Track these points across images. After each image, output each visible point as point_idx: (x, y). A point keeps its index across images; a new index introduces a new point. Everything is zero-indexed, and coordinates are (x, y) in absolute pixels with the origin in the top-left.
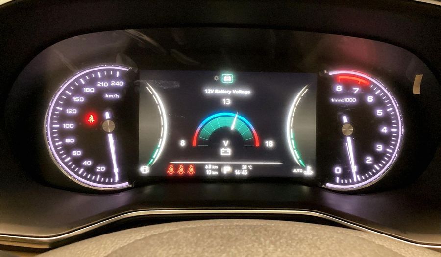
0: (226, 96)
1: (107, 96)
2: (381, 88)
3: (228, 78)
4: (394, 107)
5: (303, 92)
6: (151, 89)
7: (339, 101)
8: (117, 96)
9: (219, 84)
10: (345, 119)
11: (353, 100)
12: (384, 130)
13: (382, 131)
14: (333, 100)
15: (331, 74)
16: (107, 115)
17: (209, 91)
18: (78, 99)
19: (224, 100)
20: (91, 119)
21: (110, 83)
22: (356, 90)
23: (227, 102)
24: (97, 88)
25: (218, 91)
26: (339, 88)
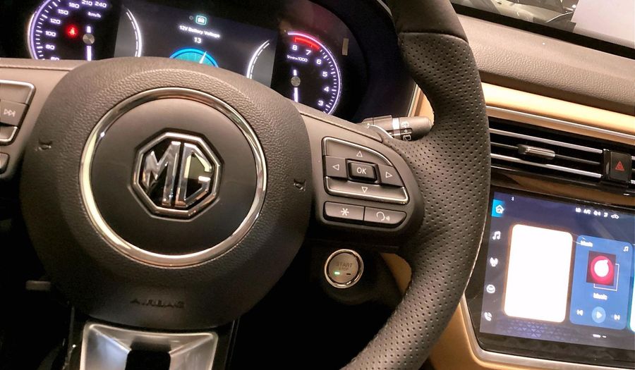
0: (198, 35)
1: (90, 14)
2: (328, 54)
3: (201, 19)
4: (337, 73)
5: (265, 45)
6: (131, 15)
7: (293, 58)
8: (98, 15)
9: (193, 24)
10: (295, 73)
11: (305, 60)
12: (327, 89)
13: (325, 89)
14: (288, 57)
15: (289, 34)
16: (89, 29)
17: (183, 28)
18: (62, 12)
19: (196, 38)
20: (73, 32)
21: (94, 3)
22: (309, 52)
23: (198, 41)
24: (81, 5)
25: (191, 30)
26: (295, 48)
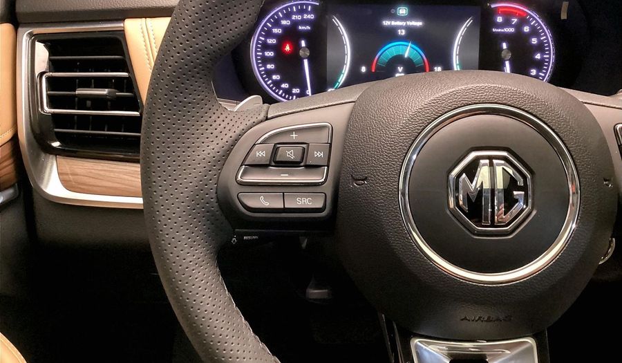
0: (401, 27)
1: (300, 28)
2: (536, 19)
3: (403, 11)
4: (547, 36)
5: (468, 22)
6: (337, 21)
7: (499, 30)
8: (308, 28)
9: (395, 17)
10: (504, 46)
11: (511, 30)
12: (538, 56)
13: (536, 57)
14: (494, 30)
15: (493, 6)
16: (303, 43)
17: (386, 23)
18: (276, 31)
19: (399, 31)
20: (288, 48)
21: (303, 16)
22: (515, 21)
23: (402, 32)
24: (292, 21)
25: (394, 23)
26: (500, 19)
